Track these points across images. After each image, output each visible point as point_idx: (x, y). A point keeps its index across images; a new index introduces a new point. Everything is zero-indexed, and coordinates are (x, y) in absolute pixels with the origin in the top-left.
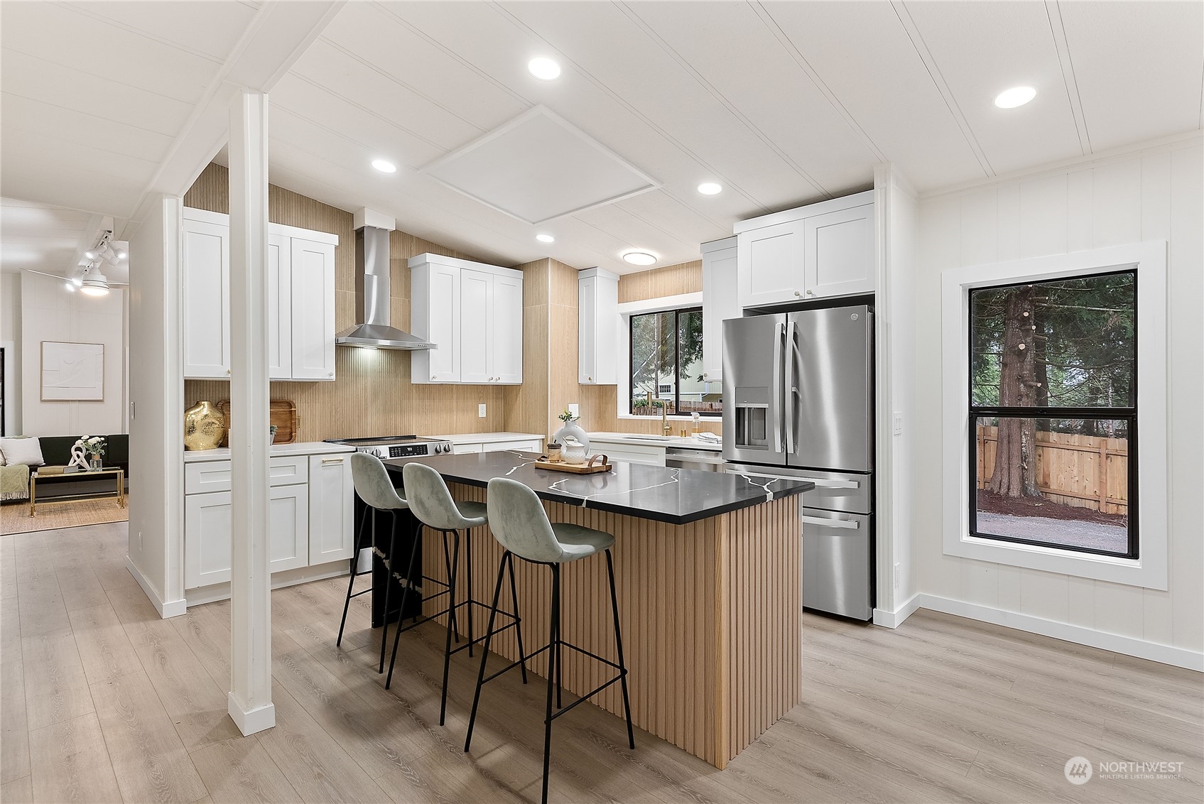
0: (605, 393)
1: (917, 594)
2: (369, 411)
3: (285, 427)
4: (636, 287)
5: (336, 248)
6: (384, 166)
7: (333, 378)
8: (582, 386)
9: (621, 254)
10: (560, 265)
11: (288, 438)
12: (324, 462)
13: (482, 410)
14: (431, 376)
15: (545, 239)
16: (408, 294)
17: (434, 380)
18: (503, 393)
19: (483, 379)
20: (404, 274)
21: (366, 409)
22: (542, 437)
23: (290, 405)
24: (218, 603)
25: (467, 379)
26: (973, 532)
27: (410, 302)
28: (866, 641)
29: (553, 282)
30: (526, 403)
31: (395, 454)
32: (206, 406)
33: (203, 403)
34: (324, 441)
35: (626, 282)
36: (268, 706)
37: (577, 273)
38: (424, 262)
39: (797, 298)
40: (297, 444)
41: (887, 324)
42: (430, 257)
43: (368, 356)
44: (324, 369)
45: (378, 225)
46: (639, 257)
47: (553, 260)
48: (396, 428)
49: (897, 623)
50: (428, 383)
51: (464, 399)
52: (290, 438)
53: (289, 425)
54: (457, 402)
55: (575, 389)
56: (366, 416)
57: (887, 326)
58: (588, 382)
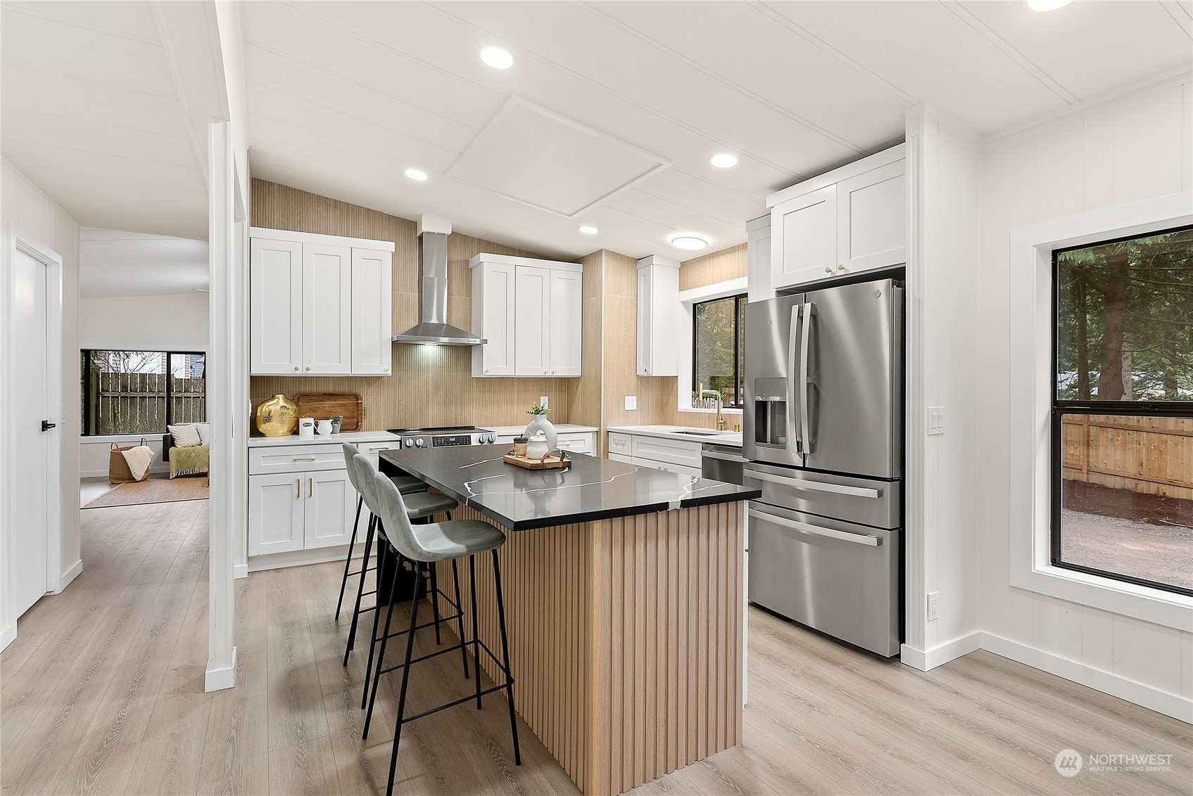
0: (667, 384)
1: (977, 632)
2: (430, 403)
3: (353, 417)
4: (697, 273)
5: (393, 254)
6: (416, 175)
7: (390, 372)
8: (640, 378)
9: (669, 238)
10: (616, 256)
11: (355, 427)
12: (371, 450)
13: (544, 401)
14: (484, 370)
15: (589, 230)
16: (469, 292)
17: (488, 374)
18: (565, 385)
19: (539, 373)
20: (467, 276)
21: (428, 401)
22: (596, 429)
23: (357, 397)
24: (277, 570)
25: (521, 373)
26: (1056, 561)
27: (471, 300)
28: (877, 682)
29: (608, 273)
30: (584, 395)
31: (438, 444)
32: (281, 398)
33: (278, 396)
34: (389, 431)
35: (686, 267)
36: (228, 668)
37: (636, 262)
38: (478, 262)
39: (829, 275)
40: (361, 433)
41: (919, 301)
42: (483, 257)
43: (430, 351)
44: (382, 365)
45: (436, 231)
46: (690, 242)
47: (608, 252)
48: (456, 419)
49: (928, 667)
50: (482, 376)
51: (525, 391)
52: (356, 428)
53: (356, 415)
54: (518, 395)
55: (634, 381)
56: (427, 407)
57: (919, 302)
58: (644, 374)
